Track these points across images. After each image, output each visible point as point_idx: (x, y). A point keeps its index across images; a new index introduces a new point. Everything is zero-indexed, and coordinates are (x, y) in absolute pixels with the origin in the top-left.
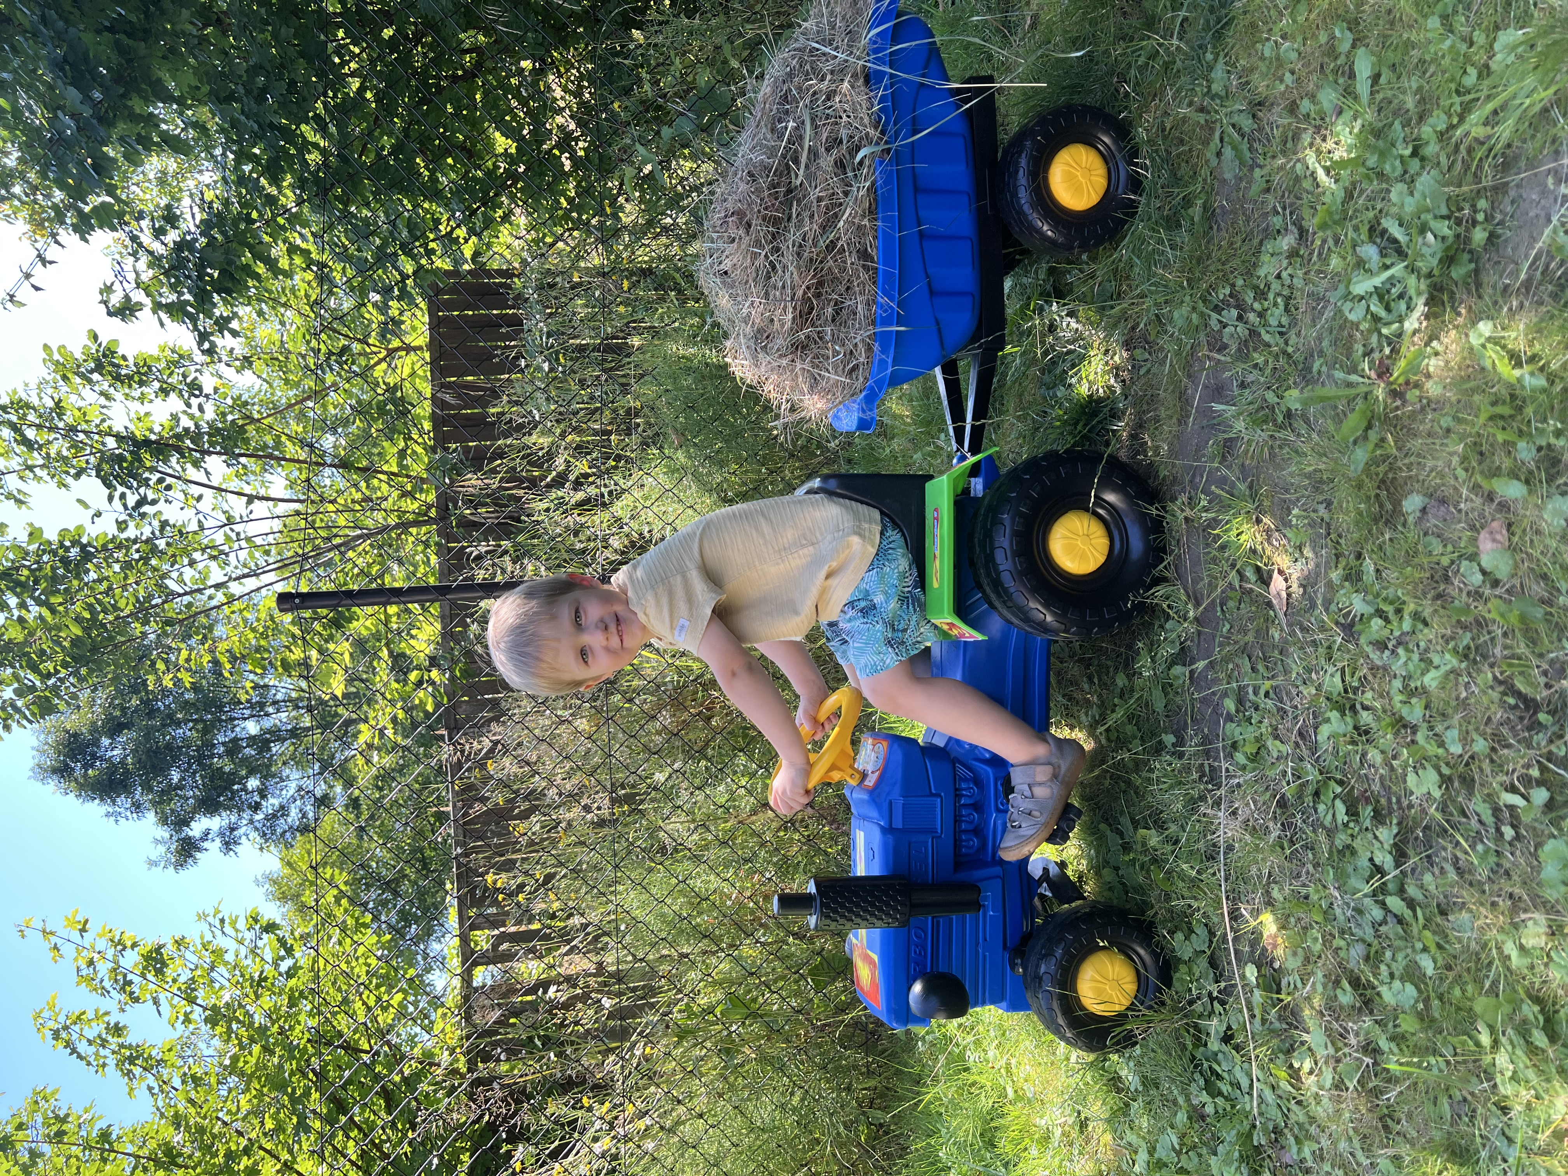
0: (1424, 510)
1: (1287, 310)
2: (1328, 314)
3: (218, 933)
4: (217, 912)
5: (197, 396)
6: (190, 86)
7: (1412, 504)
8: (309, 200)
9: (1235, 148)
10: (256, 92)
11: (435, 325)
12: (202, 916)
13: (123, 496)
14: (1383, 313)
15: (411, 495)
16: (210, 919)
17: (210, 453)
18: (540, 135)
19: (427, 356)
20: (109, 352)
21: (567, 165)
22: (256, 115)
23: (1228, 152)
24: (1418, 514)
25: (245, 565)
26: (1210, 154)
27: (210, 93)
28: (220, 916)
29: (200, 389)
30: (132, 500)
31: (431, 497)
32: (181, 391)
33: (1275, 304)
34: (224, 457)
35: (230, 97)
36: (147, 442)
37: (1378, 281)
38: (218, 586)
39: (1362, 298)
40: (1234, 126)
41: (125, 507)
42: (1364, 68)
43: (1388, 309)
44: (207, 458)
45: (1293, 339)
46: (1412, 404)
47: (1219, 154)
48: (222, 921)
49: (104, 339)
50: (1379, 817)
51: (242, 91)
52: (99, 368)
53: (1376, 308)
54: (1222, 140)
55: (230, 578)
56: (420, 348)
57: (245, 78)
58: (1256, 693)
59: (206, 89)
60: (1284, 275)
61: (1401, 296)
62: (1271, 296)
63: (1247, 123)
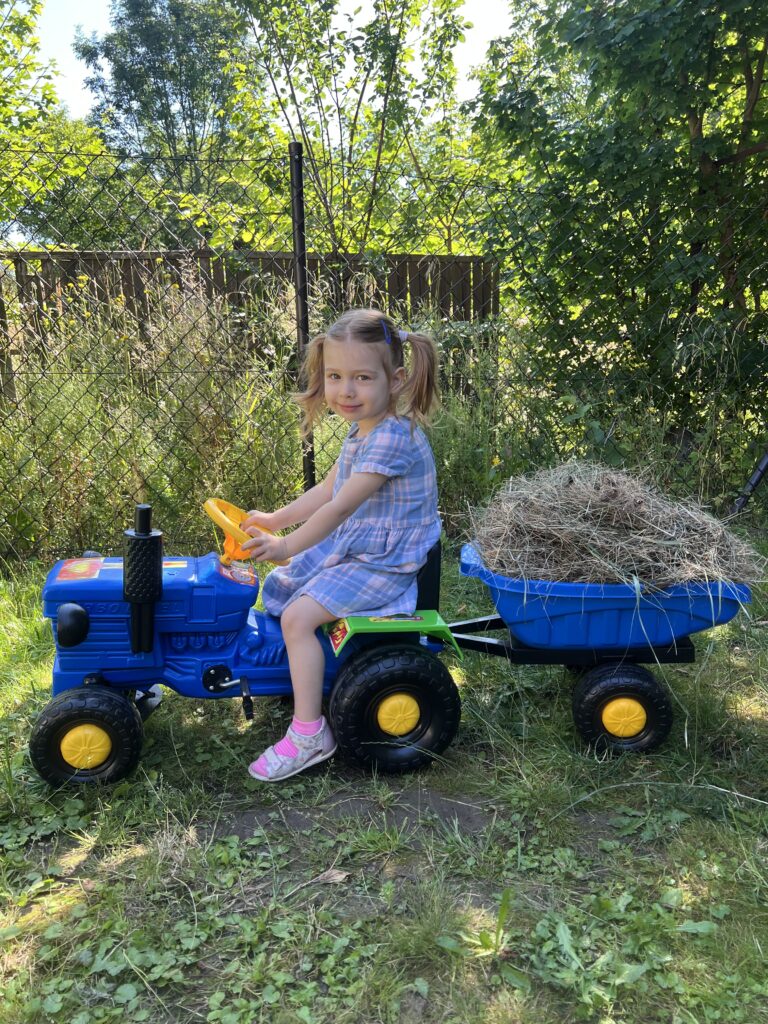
0: (418, 994)
1: (532, 869)
2: (537, 905)
3: (40, 73)
4: (57, 74)
5: (424, 94)
6: (627, 110)
7: (421, 985)
8: (551, 183)
9: (629, 825)
10: (622, 153)
11: (466, 260)
12: (53, 62)
13: (361, 38)
14: (546, 950)
15: (354, 236)
16: (51, 68)
17: (385, 100)
18: (582, 336)
19: (445, 253)
20: (457, 35)
21: (562, 353)
22: (608, 152)
23: (626, 821)
24: (415, 990)
25: (308, 118)
26: (623, 808)
27: (622, 123)
28: (53, 75)
29: (429, 97)
30: (359, 43)
31: (351, 251)
32: (428, 83)
33: (533, 861)
34: (382, 110)
35: (619, 137)
36: (394, 56)
37: (567, 948)
38: (293, 97)
39: (554, 935)
40: (644, 825)
41: (355, 39)
42: (703, 927)
43: (549, 954)
44: (382, 98)
45: (511, 875)
46: (489, 979)
47: (625, 814)
48: (49, 78)
49: (465, 32)
50: (187, 969)
51: (623, 144)
52: (447, 26)
53: (548, 946)
54: (634, 816)
55: (298, 106)
56: (450, 249)
57: (629, 147)
58: (265, 859)
59: (625, 120)
60: (555, 868)
61: (557, 962)
62: (537, 857)
63: (646, 836)
